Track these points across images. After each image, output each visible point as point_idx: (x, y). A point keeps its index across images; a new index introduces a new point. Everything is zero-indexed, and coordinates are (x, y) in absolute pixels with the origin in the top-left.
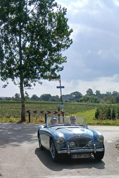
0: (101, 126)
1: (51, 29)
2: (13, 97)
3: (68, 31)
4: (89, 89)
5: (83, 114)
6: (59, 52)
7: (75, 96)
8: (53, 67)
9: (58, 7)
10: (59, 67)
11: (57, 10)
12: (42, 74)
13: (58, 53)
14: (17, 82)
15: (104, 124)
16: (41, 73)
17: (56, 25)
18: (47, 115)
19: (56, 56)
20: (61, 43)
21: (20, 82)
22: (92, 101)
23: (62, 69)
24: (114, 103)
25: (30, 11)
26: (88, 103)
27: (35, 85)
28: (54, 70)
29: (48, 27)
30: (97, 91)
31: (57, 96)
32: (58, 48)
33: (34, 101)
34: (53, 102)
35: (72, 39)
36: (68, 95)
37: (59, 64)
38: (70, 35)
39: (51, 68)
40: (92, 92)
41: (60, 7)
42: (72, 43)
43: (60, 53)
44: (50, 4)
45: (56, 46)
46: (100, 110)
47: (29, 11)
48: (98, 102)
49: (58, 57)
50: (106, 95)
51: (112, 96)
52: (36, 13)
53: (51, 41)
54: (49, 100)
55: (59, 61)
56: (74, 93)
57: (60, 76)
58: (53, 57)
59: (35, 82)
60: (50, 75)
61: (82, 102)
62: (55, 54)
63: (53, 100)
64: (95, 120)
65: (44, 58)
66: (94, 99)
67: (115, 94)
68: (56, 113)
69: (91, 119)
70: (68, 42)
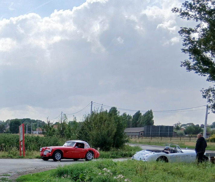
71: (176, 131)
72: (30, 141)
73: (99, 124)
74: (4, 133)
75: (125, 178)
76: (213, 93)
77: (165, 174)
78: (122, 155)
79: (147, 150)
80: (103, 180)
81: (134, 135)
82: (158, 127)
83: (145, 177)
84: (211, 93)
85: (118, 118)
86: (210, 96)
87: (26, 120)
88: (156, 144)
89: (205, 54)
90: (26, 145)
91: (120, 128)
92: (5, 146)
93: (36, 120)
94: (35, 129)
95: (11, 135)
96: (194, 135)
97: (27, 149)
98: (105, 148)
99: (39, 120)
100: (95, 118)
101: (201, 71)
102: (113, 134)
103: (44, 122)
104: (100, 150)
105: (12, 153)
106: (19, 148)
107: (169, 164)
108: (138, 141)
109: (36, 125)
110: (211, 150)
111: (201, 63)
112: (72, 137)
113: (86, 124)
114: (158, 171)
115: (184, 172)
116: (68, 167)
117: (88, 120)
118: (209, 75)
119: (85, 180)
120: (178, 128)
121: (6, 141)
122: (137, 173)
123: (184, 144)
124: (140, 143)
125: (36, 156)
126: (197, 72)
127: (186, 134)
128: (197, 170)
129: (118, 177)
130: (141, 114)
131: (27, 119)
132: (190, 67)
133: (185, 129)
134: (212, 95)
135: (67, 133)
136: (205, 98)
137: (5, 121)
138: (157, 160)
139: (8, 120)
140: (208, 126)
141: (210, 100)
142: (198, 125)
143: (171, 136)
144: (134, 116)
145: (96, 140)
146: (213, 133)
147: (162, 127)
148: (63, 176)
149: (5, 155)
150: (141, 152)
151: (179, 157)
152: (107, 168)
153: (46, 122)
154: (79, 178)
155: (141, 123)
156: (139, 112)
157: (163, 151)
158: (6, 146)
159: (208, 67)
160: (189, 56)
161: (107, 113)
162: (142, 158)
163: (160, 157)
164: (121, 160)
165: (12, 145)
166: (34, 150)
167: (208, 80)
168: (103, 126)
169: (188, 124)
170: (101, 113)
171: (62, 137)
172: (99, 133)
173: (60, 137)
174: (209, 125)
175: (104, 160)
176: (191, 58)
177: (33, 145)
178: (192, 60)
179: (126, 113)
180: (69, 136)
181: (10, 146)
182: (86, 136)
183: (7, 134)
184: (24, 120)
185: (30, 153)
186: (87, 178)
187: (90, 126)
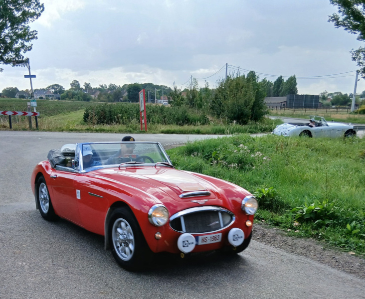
0: (92, 134)
4: (75, 80)
5: (65, 116)
6: (25, 23)
7: (53, 90)
8: (16, 46)
10: (27, 46)
13: (23, 26)
15: (97, 131)
16: (1, 54)
18: (12, 118)
19: (21, 29)
20: (28, 11)
22: (79, 99)
23: (30, 49)
24: (112, 101)
26: (73, 101)
28: (18, 50)
30: (86, 84)
31: (27, 90)
32: (24, 18)
34: (22, 99)
35: (43, 4)
36: (44, 90)
37: (26, 41)
39: (14, 46)
40: (78, 85)
42: (43, 10)
43: (26, 25)
45: (22, 15)
46: (89, 111)
48: (88, 100)
49: (24, 31)
50: (99, 89)
51: (108, 91)
53: (13, 8)
54: (16, 96)
55: (27, 37)
56: (53, 87)
57: (28, 59)
58: (17, 31)
60: (13, 59)
61: (65, 100)
62: (20, 27)
63: (22, 97)
64: (84, 124)
65: (4, 33)
66: (82, 95)
67: (113, 87)
68: (25, 114)
69: (77, 123)
70: (37, 9)
71: (321, 102)
72: (153, 111)
73: (235, 91)
74: (121, 101)
75: (263, 156)
76: (364, 54)
77: (309, 151)
78: (261, 129)
79: (290, 123)
80: (239, 158)
81: (274, 106)
82: (302, 96)
83: (287, 155)
84: (361, 55)
85: (257, 84)
86: (360, 59)
87: (148, 86)
88: (299, 116)
89: (356, 7)
90: (149, 117)
91: (259, 96)
92: (122, 118)
93: (160, 85)
94: (160, 97)
95: (130, 104)
96: (342, 106)
97: (149, 121)
98: (242, 121)
99: (164, 86)
100: (231, 84)
101: (351, 27)
102: (252, 104)
103: (170, 89)
104: (237, 123)
106: (139, 120)
107: (313, 139)
108: (279, 113)
109: (160, 92)
110: (359, 123)
111: (352, 18)
112: (203, 107)
113: (220, 92)
114: (300, 147)
115: (329, 149)
116: (199, 143)
117: (222, 86)
118: (359, 33)
119: (219, 159)
120: (324, 98)
121: (124, 111)
122: (277, 150)
123: (330, 117)
124: (282, 115)
125: (161, 130)
126: (346, 29)
127: (333, 104)
128: (343, 146)
129: (256, 155)
130: (283, 79)
131: (149, 83)
132: (338, 22)
133: (331, 98)
134: (362, 57)
135: (198, 102)
136: (355, 60)
137: (121, 86)
138: (300, 135)
139: (125, 85)
140: (358, 96)
141: (360, 64)
142: (346, 94)
143: (316, 107)
144: (275, 83)
145: (232, 111)
146: (362, 103)
147: (306, 96)
148: (193, 154)
149: (123, 129)
150: (282, 125)
151: (325, 131)
152: (244, 144)
153: (173, 89)
154: (211, 157)
155: (284, 92)
156: (281, 77)
157: (308, 124)
158: (124, 117)
159: (358, 23)
160: (338, 9)
161: (245, 78)
162: (283, 133)
163: (303, 131)
164: (260, 135)
165: (130, 116)
166: (158, 122)
167: (358, 39)
168: (239, 94)
169: (335, 93)
170: (237, 78)
171: (192, 107)
172: (235, 102)
173: (190, 107)
174: (359, 94)
175: (241, 135)
176: (340, 11)
177: (156, 117)
178: (341, 13)
179: (266, 78)
180: (200, 106)
181: (128, 118)
182: (220, 106)
183: (124, 103)
184: (145, 85)
185: (153, 127)
186: (221, 156)
187: (225, 94)
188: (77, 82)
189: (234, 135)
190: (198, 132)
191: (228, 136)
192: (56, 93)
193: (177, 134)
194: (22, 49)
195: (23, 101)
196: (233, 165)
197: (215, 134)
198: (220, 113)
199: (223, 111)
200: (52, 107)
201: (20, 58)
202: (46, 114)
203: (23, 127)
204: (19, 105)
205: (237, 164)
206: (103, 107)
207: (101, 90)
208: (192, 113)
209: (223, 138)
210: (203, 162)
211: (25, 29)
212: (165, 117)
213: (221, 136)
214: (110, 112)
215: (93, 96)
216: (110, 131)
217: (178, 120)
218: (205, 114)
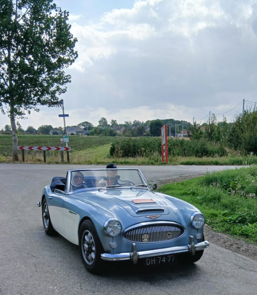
1: (49, 39)
2: (2, 130)
3: (71, 41)
4: (102, 118)
5: (94, 150)
6: (60, 69)
7: (83, 127)
8: (52, 89)
9: (56, 11)
11: (57, 14)
12: (38, 99)
13: (59, 71)
14: (6, 110)
15: (122, 164)
16: (38, 97)
17: (55, 34)
18: (46, 152)
19: (57, 74)
20: (63, 58)
21: (10, 110)
22: (106, 134)
23: (64, 91)
24: (136, 136)
25: (21, 16)
26: (101, 136)
27: (29, 112)
28: (54, 92)
29: (45, 37)
30: (112, 121)
31: (60, 127)
32: (59, 64)
33: (30, 135)
34: (56, 135)
35: (76, 52)
36: (75, 126)
37: (61, 85)
38: (74, 46)
39: (50, 89)
40: (106, 122)
41: (59, 10)
42: (77, 56)
43: (62, 71)
44: (47, 5)
45: (57, 61)
46: (116, 146)
47: (19, 16)
48: (114, 135)
49: (60, 76)
50: (124, 126)
51: (132, 127)
52: (29, 18)
53: (50, 55)
54: (51, 133)
55: (62, 81)
56: (83, 124)
57: (62, 100)
58: (53, 75)
59: (31, 108)
60: (49, 100)
61: (94, 135)
62: (56, 72)
63: (55, 133)
64: (110, 157)
65: (41, 78)
66: (109, 131)
67: (136, 124)
68: (58, 149)
69: (104, 156)
70: (72, 56)
72: (174, 145)
73: (252, 125)
74: (144, 135)
80: (256, 188)
87: (169, 121)
90: (170, 150)
92: (145, 151)
94: (180, 132)
95: (152, 139)
97: (170, 154)
100: (247, 118)
103: (189, 124)
104: (254, 154)
105: (153, 159)
106: (161, 153)
109: (180, 127)
112: (221, 140)
113: (237, 126)
116: (218, 174)
117: (239, 120)
119: (237, 189)
121: (147, 145)
125: (181, 162)
131: (170, 119)
135: (216, 135)
137: (145, 122)
139: (148, 121)
145: (249, 143)
148: (212, 185)
149: (145, 161)
153: (192, 124)
154: (230, 187)
158: (147, 151)
165: (153, 149)
166: (178, 155)
170: (254, 112)
171: (211, 140)
172: (252, 135)
173: (208, 140)
177: (177, 150)
180: (218, 139)
181: (151, 151)
182: (237, 138)
183: (146, 137)
184: (167, 121)
185: (174, 159)
186: (239, 186)
187: (242, 127)
188: (105, 119)
189: (251, 166)
190: (217, 164)
191: (246, 167)
192: (85, 129)
193: (196, 165)
194: (57, 92)
195: (56, 137)
196: (251, 195)
197: (233, 164)
198: (238, 145)
199: (241, 144)
200: (82, 142)
201: (56, 99)
202: (76, 149)
203: (56, 160)
204: (52, 141)
205: (255, 194)
206: (128, 141)
207: (126, 126)
208: (210, 146)
209: (241, 169)
210: (222, 192)
211: (60, 74)
212: (185, 150)
213: (239, 167)
214: (134, 146)
215: (118, 132)
216: (134, 163)
217: (197, 152)
218: (223, 146)
